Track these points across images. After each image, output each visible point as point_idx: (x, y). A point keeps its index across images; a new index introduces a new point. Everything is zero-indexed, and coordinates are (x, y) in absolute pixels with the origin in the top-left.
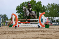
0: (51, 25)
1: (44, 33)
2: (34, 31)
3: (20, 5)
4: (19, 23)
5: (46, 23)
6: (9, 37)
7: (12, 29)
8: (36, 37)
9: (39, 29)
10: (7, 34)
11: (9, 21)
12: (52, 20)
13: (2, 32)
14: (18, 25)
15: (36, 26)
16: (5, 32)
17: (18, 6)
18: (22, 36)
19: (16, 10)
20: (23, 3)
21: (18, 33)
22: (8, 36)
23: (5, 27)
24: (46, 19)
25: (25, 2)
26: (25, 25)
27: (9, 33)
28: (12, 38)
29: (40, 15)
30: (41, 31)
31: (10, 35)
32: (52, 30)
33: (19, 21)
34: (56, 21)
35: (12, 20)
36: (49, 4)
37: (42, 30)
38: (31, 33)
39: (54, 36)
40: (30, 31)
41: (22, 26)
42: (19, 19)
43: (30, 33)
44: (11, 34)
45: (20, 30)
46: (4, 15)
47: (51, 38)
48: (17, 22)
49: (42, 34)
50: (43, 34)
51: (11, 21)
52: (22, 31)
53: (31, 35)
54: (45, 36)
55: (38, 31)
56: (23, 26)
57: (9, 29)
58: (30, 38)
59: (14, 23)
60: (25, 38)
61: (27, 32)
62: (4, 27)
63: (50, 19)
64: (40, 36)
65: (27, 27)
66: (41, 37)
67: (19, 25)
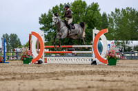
0: (120, 59)
1: (105, 78)
2: (82, 73)
3: (49, 12)
4: (47, 54)
5: (109, 53)
6: (24, 86)
7: (30, 69)
8: (87, 86)
9: (93, 69)
10: (18, 79)
11: (23, 48)
12: (124, 47)
13: (6, 74)
14: (44, 58)
15: (87, 60)
16: (15, 74)
17: (45, 14)
18: (54, 85)
19: (41, 23)
20: (57, 7)
21: (44, 78)
22: (22, 84)
23: (15, 63)
24: (109, 45)
25: (61, 5)
26: (61, 58)
27: (23, 77)
28: (31, 89)
29: (96, 35)
30: (99, 73)
31: (26, 82)
32: (124, 70)
33: (46, 48)
34: (132, 48)
35: (30, 48)
36: (117, 11)
37: (101, 70)
38: (76, 77)
39: (130, 84)
40: (72, 73)
41: (53, 60)
42: (46, 44)
43: (72, 77)
44: (27, 79)
45: (49, 71)
46: (12, 35)
47: (123, 90)
48: (42, 51)
49: (101, 80)
50: (103, 80)
51: (28, 49)
52: (53, 73)
53: (75, 83)
54: (107, 85)
55: (92, 73)
56: (56, 62)
57: (22, 67)
58: (73, 89)
59: (35, 55)
60: (61, 88)
61: (66, 74)
62: (11, 63)
63: (118, 44)
64: (95, 84)
65: (65, 62)
66: (98, 87)
67: (46, 59)
